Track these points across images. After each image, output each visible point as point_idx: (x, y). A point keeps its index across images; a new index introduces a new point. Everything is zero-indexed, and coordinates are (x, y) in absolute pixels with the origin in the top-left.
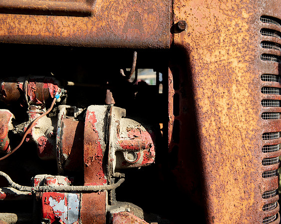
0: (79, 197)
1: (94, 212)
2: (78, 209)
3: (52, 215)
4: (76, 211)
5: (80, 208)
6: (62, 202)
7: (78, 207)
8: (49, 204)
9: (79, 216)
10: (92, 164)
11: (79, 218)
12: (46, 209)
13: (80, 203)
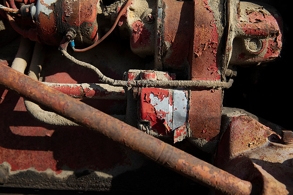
0: (187, 94)
1: (207, 114)
2: (185, 110)
3: (154, 116)
4: (184, 113)
5: (188, 108)
6: (166, 100)
7: (186, 107)
8: (150, 101)
9: (187, 118)
10: (203, 54)
11: (187, 121)
12: (145, 108)
13: (188, 102)
